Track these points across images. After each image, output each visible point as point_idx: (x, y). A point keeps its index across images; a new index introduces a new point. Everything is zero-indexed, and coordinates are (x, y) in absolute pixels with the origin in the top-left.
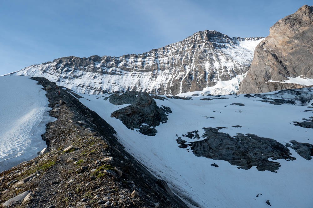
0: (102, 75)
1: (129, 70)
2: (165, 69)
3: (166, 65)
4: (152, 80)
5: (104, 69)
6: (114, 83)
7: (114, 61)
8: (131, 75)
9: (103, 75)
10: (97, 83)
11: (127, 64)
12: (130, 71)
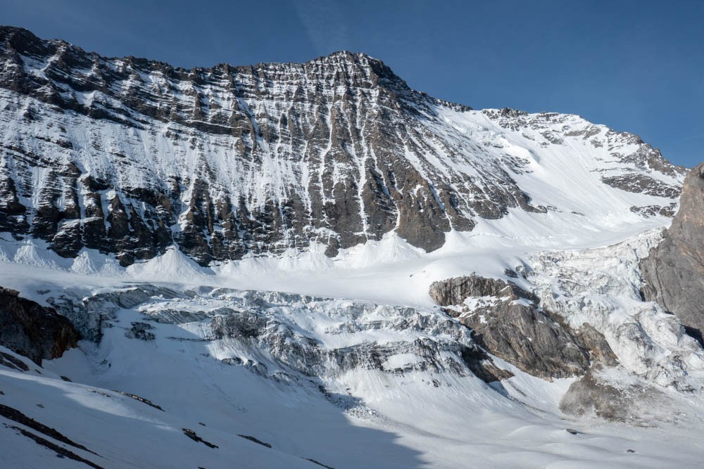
0: (57, 110)
1: (153, 113)
2: (277, 138)
3: (278, 127)
4: (247, 167)
5: (63, 91)
6: (118, 155)
7: (95, 67)
8: (168, 135)
9: (63, 113)
10: (49, 140)
11: (146, 89)
12: (156, 118)
